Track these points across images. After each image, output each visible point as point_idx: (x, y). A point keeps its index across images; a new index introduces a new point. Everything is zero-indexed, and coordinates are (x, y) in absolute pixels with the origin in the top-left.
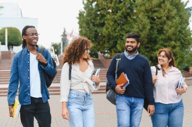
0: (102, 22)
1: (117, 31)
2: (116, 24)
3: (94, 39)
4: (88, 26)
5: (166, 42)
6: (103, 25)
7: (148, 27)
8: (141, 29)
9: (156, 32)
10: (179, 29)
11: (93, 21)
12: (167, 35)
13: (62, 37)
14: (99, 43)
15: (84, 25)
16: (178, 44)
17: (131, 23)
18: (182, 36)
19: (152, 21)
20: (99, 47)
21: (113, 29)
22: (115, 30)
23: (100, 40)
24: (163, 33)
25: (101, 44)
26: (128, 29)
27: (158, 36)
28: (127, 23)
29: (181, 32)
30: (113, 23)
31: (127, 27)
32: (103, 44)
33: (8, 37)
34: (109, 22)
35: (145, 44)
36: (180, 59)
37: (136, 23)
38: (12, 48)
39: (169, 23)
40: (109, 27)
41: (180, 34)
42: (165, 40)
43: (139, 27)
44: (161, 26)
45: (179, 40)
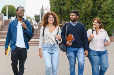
0: (64, 2)
1: (73, 8)
2: (72, 4)
3: (59, 13)
4: (55, 5)
5: (103, 14)
6: (64, 4)
7: (92, 5)
8: (87, 7)
9: (97, 9)
10: (111, 6)
11: (58, 2)
12: (103, 10)
13: (41, 11)
14: (62, 15)
15: (53, 4)
16: (110, 16)
17: (81, 3)
18: (113, 11)
19: (94, 2)
20: (62, 17)
21: (70, 7)
22: (71, 7)
23: (63, 14)
24: (101, 9)
25: (63, 16)
26: (79, 7)
27: (98, 11)
28: (79, 3)
29: (112, 8)
30: (70, 3)
31: (79, 6)
32: (64, 16)
33: (8, 11)
34: (68, 2)
35: (90, 16)
36: (111, 25)
37: (84, 3)
38: (11, 18)
39: (105, 3)
40: (68, 5)
41: (112, 10)
42: (102, 14)
43: (86, 6)
44: (100, 5)
45: (111, 13)
